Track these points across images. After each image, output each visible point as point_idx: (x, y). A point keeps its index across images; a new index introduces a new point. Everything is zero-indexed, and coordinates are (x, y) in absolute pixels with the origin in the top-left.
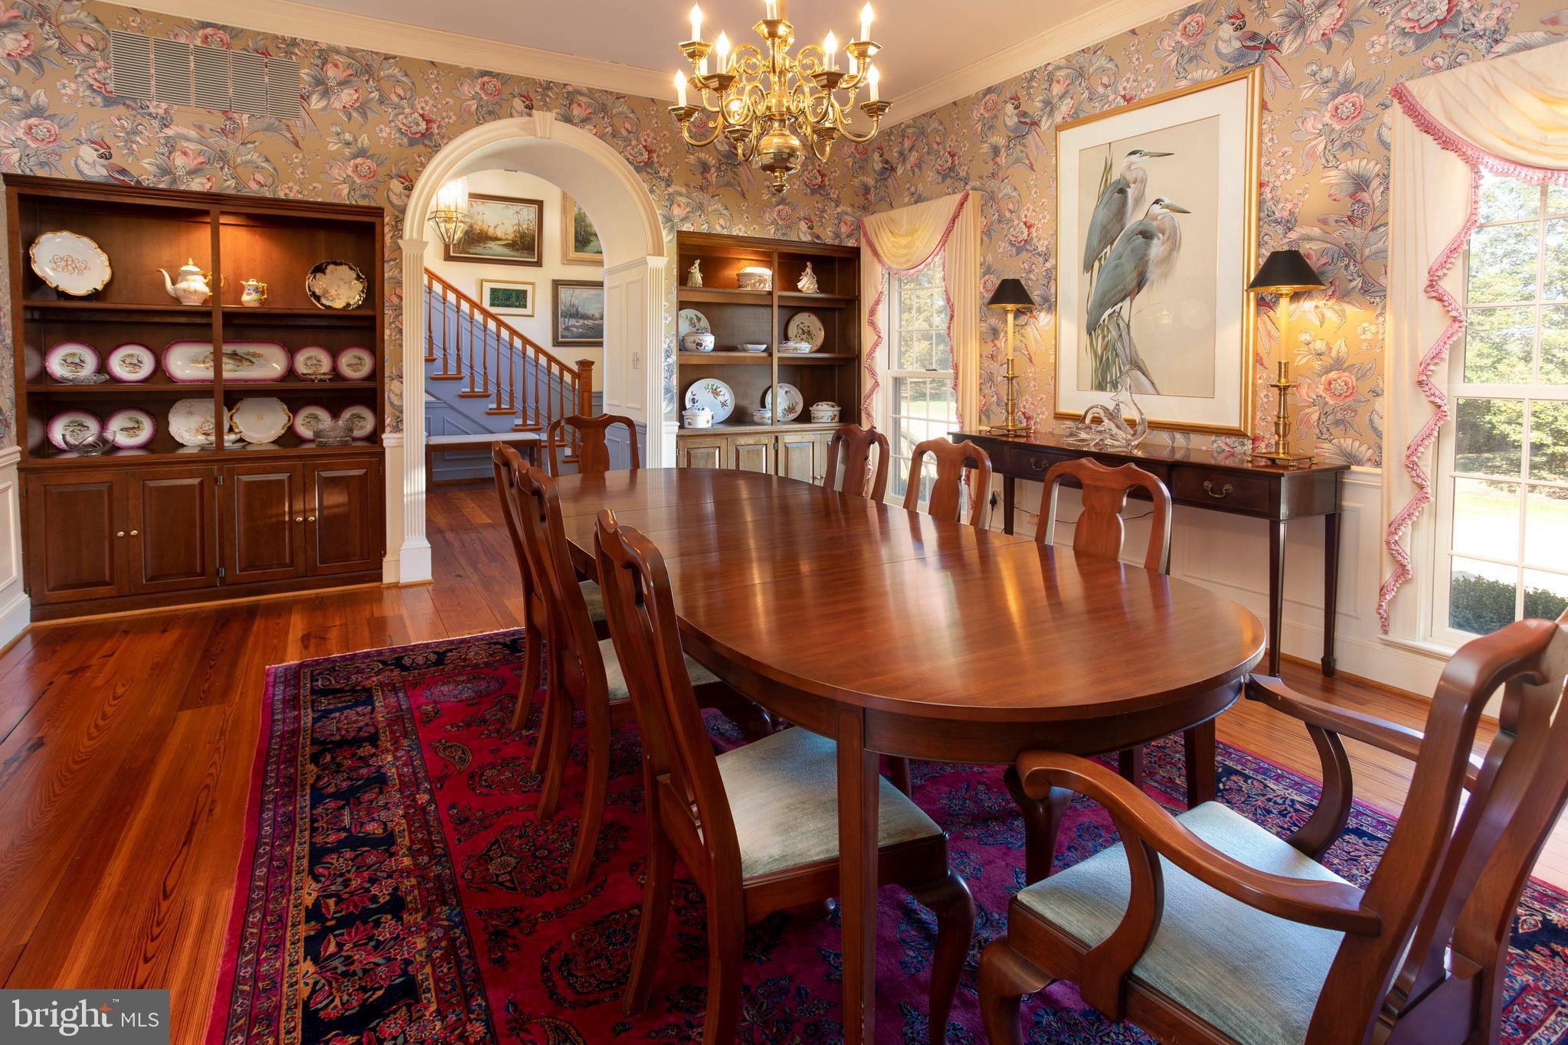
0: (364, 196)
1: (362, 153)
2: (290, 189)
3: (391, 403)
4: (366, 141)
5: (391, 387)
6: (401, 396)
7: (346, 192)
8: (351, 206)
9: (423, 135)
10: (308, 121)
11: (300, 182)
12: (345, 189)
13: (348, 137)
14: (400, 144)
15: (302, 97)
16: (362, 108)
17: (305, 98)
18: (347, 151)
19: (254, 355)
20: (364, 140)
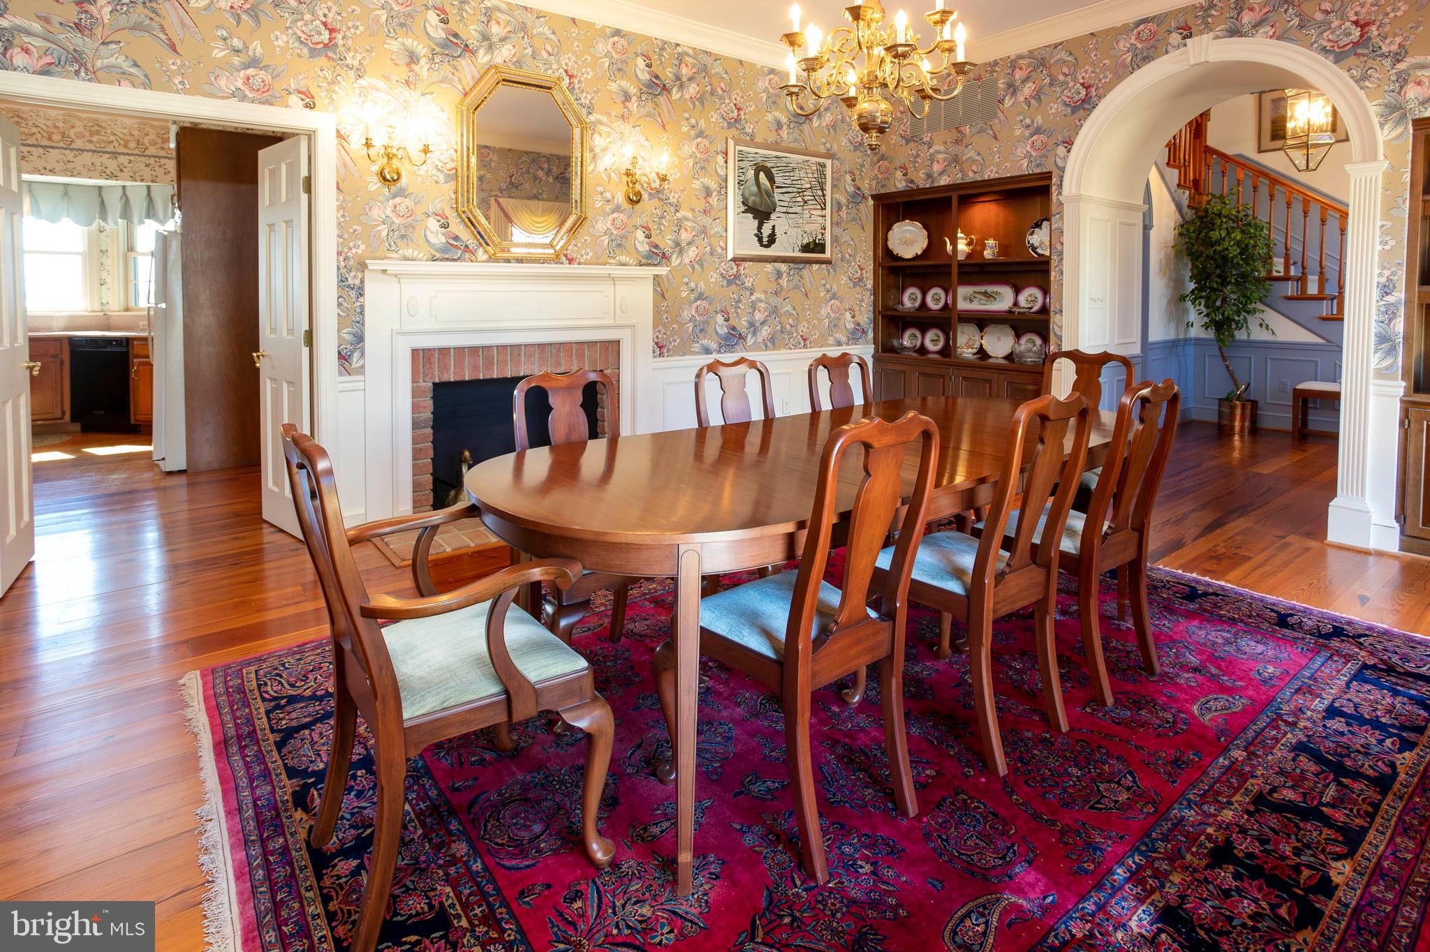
0: (1038, 166)
1: (1038, 131)
2: (991, 171)
3: (1055, 333)
4: (1041, 121)
5: (1055, 319)
6: (1061, 327)
7: (1025, 165)
8: (1029, 175)
9: (1083, 101)
10: (1002, 118)
11: (998, 166)
12: (1025, 163)
13: (1028, 121)
14: (1065, 115)
15: (999, 102)
16: (1037, 96)
17: (1001, 101)
18: (1027, 133)
19: (997, 293)
20: (1039, 120)
